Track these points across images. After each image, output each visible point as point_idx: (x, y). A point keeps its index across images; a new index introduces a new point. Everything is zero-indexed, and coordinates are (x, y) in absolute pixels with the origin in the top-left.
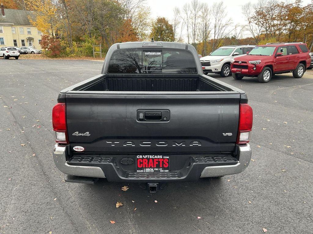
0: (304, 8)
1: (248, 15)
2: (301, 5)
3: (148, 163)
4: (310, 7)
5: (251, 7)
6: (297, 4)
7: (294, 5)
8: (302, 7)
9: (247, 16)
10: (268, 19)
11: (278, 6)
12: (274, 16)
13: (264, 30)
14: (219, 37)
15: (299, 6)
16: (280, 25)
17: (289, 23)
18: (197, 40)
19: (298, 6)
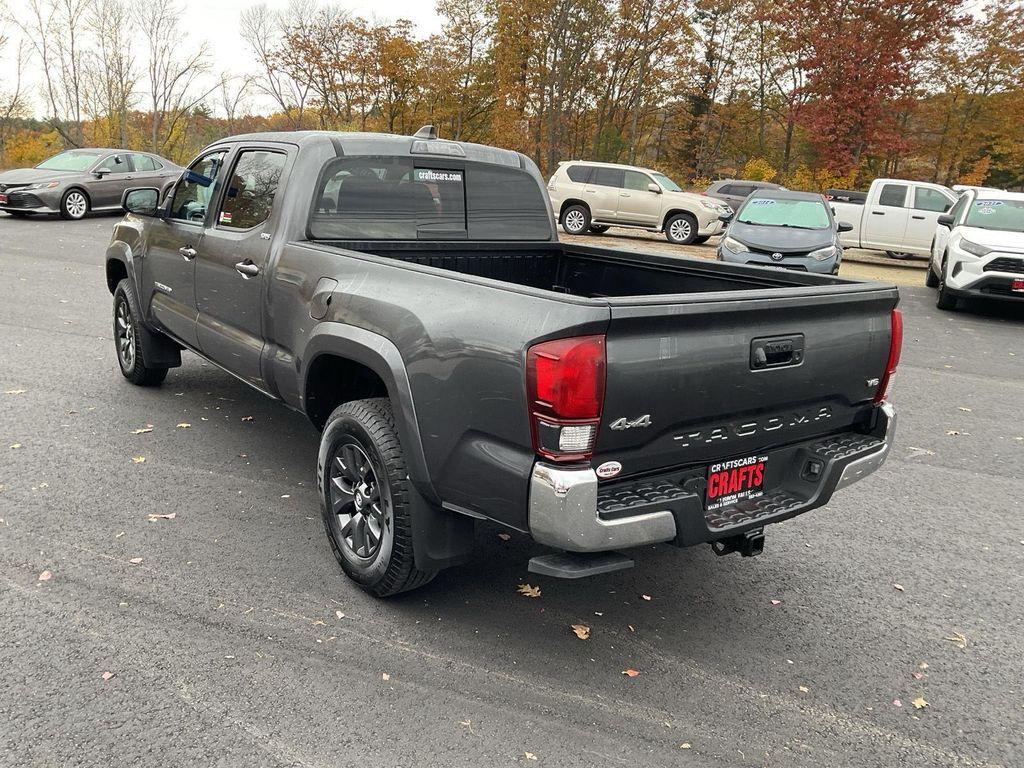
0: (419, 45)
1: (262, 43)
2: (412, 34)
3: (730, 477)
4: (437, 43)
5: (269, 23)
6: (403, 30)
7: (393, 31)
8: (416, 40)
9: (258, 46)
10: (327, 66)
11: (352, 27)
12: (342, 59)
13: (319, 97)
14: (170, 108)
15: (408, 39)
16: (362, 86)
17: (384, 84)
18: (86, 111)
19: (404, 37)
